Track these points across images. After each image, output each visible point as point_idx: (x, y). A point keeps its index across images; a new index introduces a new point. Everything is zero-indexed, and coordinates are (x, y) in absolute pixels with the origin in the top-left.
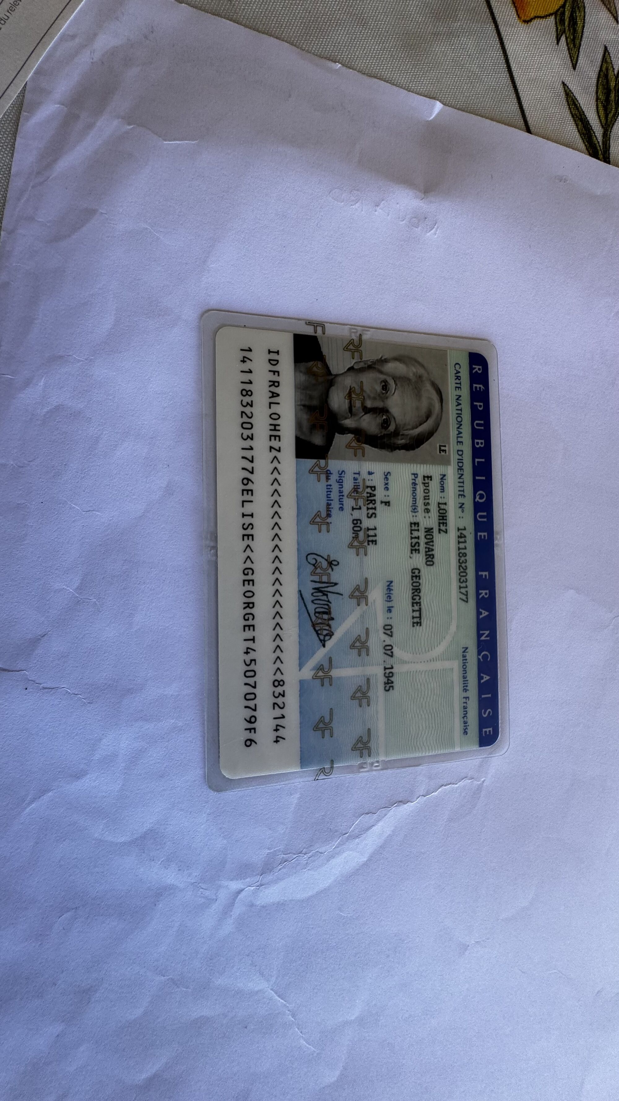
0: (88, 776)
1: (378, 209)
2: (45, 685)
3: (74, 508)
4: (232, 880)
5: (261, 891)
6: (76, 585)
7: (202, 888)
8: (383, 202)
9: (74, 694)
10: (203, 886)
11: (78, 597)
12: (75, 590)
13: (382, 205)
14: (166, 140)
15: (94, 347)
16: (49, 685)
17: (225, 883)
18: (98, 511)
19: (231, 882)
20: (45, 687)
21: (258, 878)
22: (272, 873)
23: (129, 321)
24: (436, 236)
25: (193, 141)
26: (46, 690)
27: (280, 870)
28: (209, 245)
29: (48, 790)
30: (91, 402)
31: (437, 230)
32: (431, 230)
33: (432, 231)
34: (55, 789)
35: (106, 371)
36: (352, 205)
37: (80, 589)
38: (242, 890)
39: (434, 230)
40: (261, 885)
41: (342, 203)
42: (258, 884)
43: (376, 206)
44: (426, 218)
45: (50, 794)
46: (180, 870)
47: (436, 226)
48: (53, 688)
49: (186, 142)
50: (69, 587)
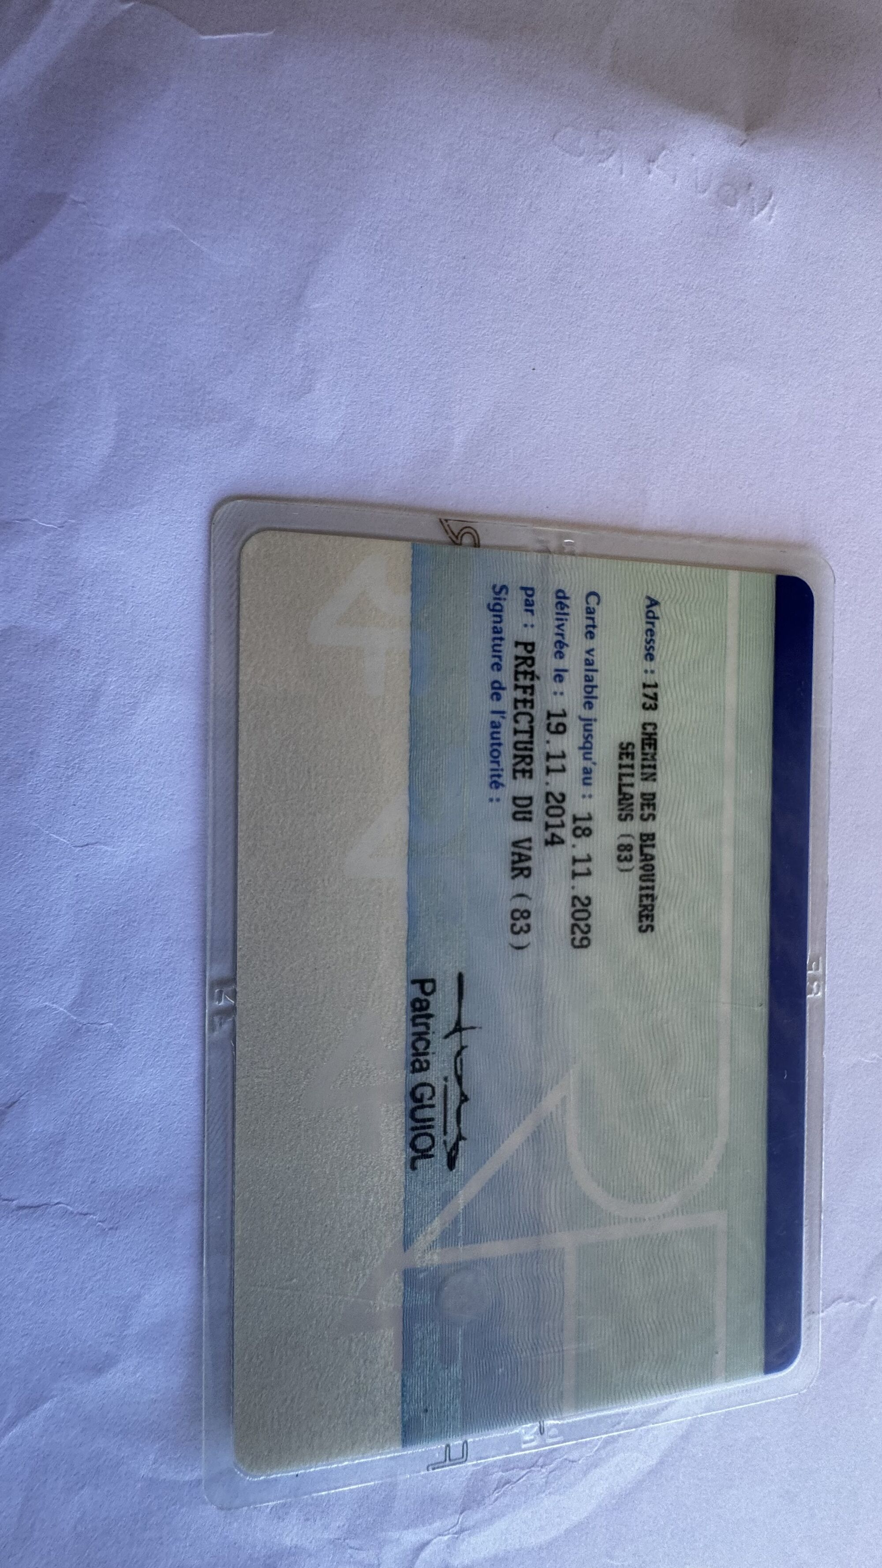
0: (120, 1366)
1: (654, 167)
2: (23, 1202)
3: (57, 841)
4: (407, 1528)
5: (464, 1540)
6: (71, 998)
7: (351, 1548)
8: (664, 153)
9: (81, 1214)
10: (352, 1543)
11: (76, 1021)
12: (70, 1008)
13: (660, 160)
14: (203, 33)
15: (77, 498)
16: (28, 1200)
17: (394, 1535)
18: (105, 844)
19: (406, 1532)
20: (22, 1204)
21: (453, 1520)
22: (482, 1508)
23: (146, 438)
24: (772, 222)
25: (262, 32)
26: (25, 1211)
27: (496, 1500)
28: (307, 261)
29: (43, 1399)
30: (78, 616)
31: (772, 208)
32: (762, 209)
33: (763, 212)
34: (56, 1396)
35: (103, 548)
36: (600, 161)
37: (78, 1005)
38: (428, 1543)
39: (767, 209)
40: (462, 1531)
41: (582, 158)
42: (455, 1529)
43: (649, 161)
44: (750, 185)
45: (47, 1406)
46: (307, 1520)
47: (771, 201)
48: (38, 1206)
49: (248, 34)
50: (56, 1003)
